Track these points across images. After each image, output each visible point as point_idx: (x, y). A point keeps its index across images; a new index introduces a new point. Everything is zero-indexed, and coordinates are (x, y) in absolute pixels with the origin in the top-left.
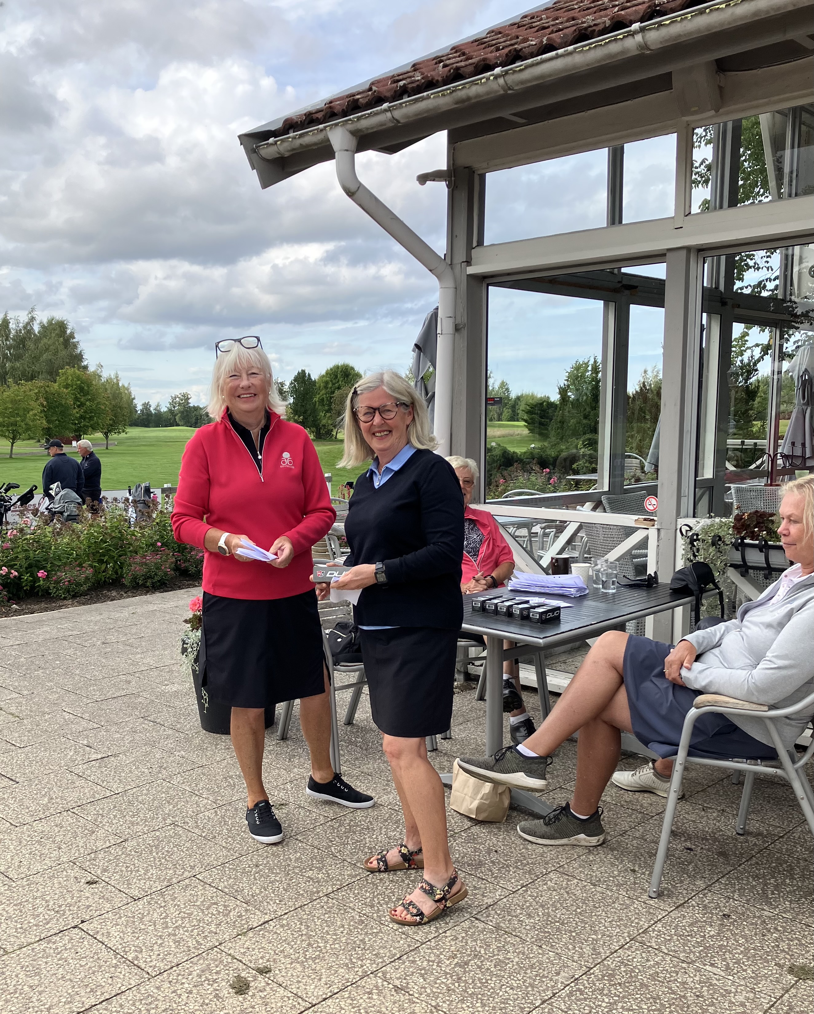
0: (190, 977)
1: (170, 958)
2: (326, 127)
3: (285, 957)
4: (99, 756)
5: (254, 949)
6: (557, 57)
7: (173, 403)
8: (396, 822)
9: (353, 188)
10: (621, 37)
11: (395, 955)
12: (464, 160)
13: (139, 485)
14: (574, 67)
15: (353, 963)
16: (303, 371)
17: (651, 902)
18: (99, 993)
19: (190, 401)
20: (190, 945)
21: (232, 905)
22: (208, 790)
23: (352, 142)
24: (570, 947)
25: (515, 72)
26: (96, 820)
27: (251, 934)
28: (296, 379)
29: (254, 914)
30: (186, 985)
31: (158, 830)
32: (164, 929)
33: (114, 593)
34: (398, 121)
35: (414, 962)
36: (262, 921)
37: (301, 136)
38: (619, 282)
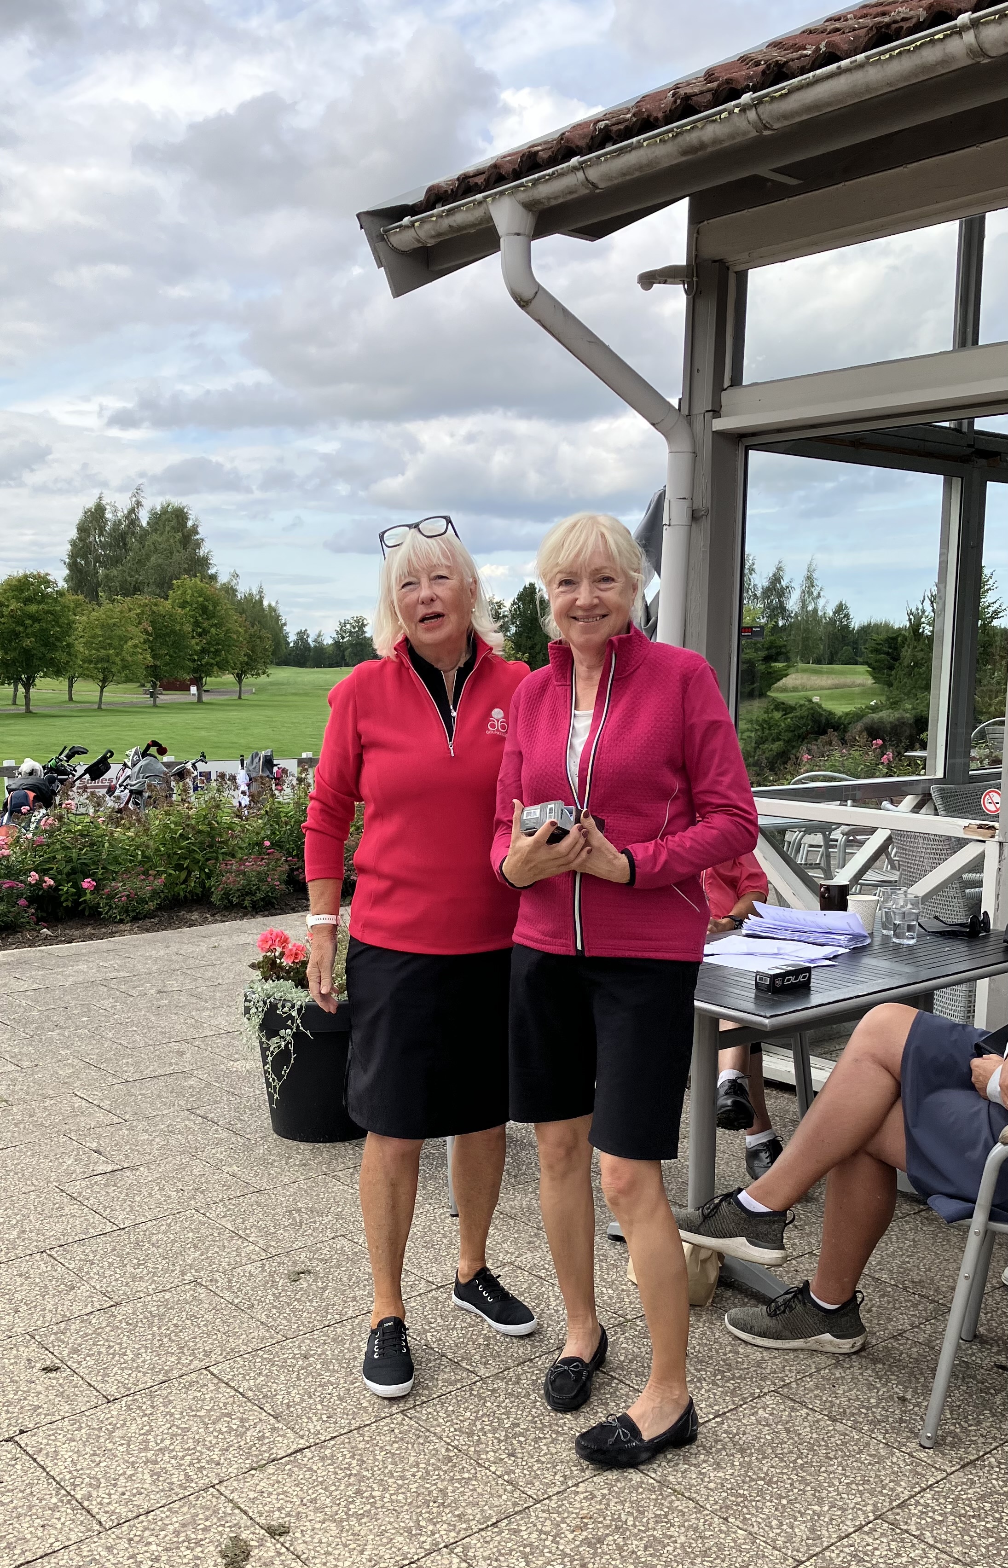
0: (163, 1533)
1: (138, 1499)
2: (486, 197)
3: (316, 1510)
4: (110, 1169)
5: (270, 1494)
6: (840, 72)
7: (341, 632)
8: (537, 1298)
9: (528, 294)
10: (940, 36)
11: (490, 1517)
12: (712, 249)
13: (257, 754)
14: (868, 89)
15: (420, 1528)
16: (532, 586)
17: (922, 1455)
18: (17, 1551)
20: (175, 1480)
21: (253, 1418)
22: (260, 1229)
23: (526, 221)
24: (774, 1523)
25: (773, 99)
26: (80, 1269)
27: (271, 1469)
28: (521, 598)
29: (284, 1436)
30: (153, 1547)
31: (168, 1290)
32: (141, 1451)
33: (195, 916)
34: (594, 186)
35: (516, 1532)
36: (294, 1447)
37: (450, 212)
38: (969, 446)
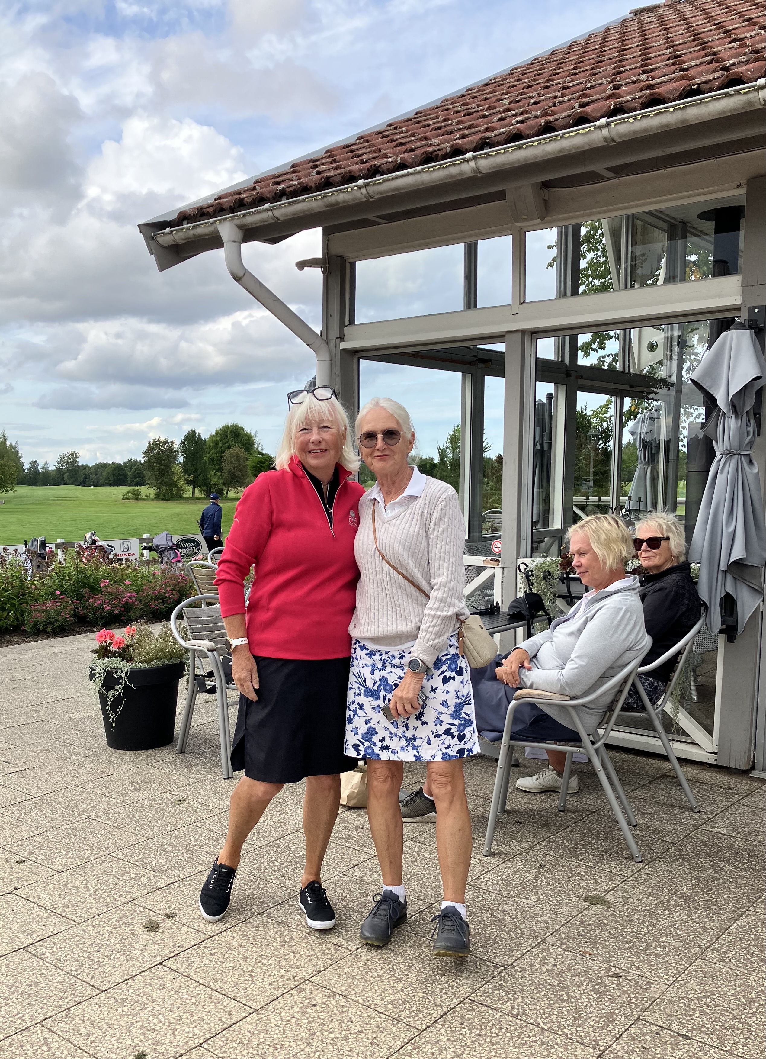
0: (110, 922)
1: (92, 910)
2: (215, 221)
3: (188, 906)
4: (17, 770)
5: (162, 902)
6: (409, 174)
7: (61, 462)
8: (280, 811)
9: (240, 274)
10: (458, 162)
11: (278, 901)
12: (336, 250)
13: (35, 539)
14: (423, 183)
15: (244, 908)
16: (194, 431)
17: (485, 859)
18: (35, 936)
19: (78, 460)
20: (108, 901)
21: (142, 873)
22: (117, 792)
23: (238, 235)
24: (418, 891)
25: (374, 184)
26: (19, 817)
27: (159, 892)
28: (186, 439)
29: (162, 878)
30: (107, 928)
31: (75, 823)
32: (85, 891)
33: (16, 639)
34: (278, 219)
35: (293, 905)
36: (168, 882)
37: (193, 228)
38: (475, 356)
